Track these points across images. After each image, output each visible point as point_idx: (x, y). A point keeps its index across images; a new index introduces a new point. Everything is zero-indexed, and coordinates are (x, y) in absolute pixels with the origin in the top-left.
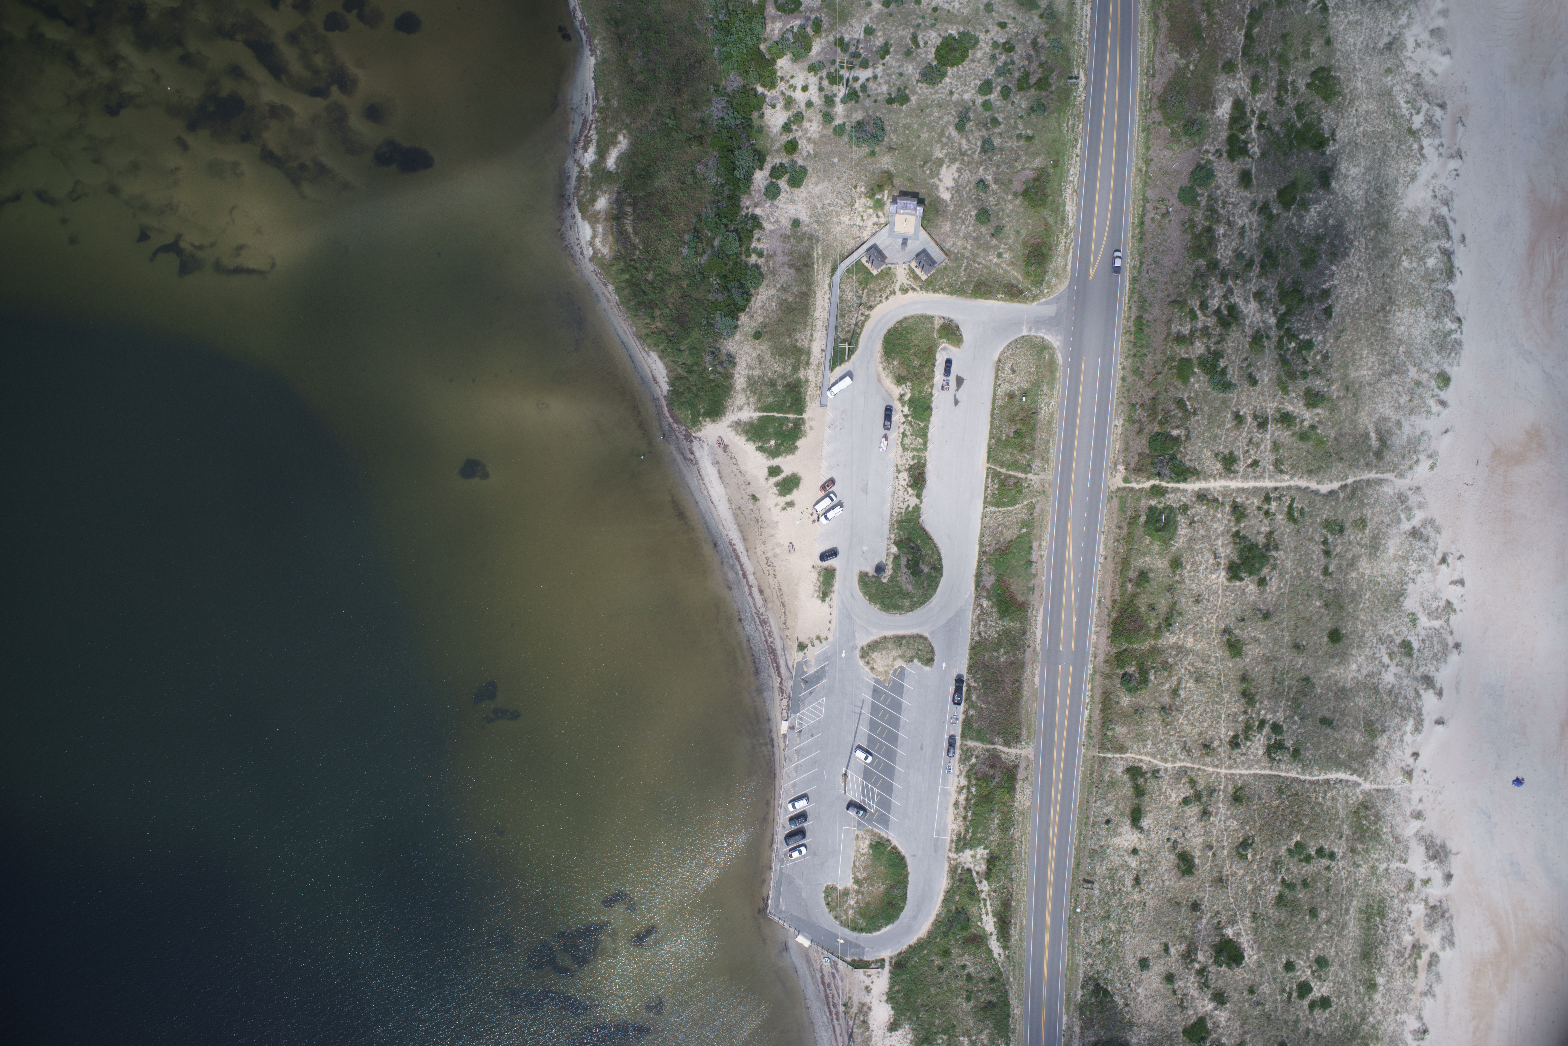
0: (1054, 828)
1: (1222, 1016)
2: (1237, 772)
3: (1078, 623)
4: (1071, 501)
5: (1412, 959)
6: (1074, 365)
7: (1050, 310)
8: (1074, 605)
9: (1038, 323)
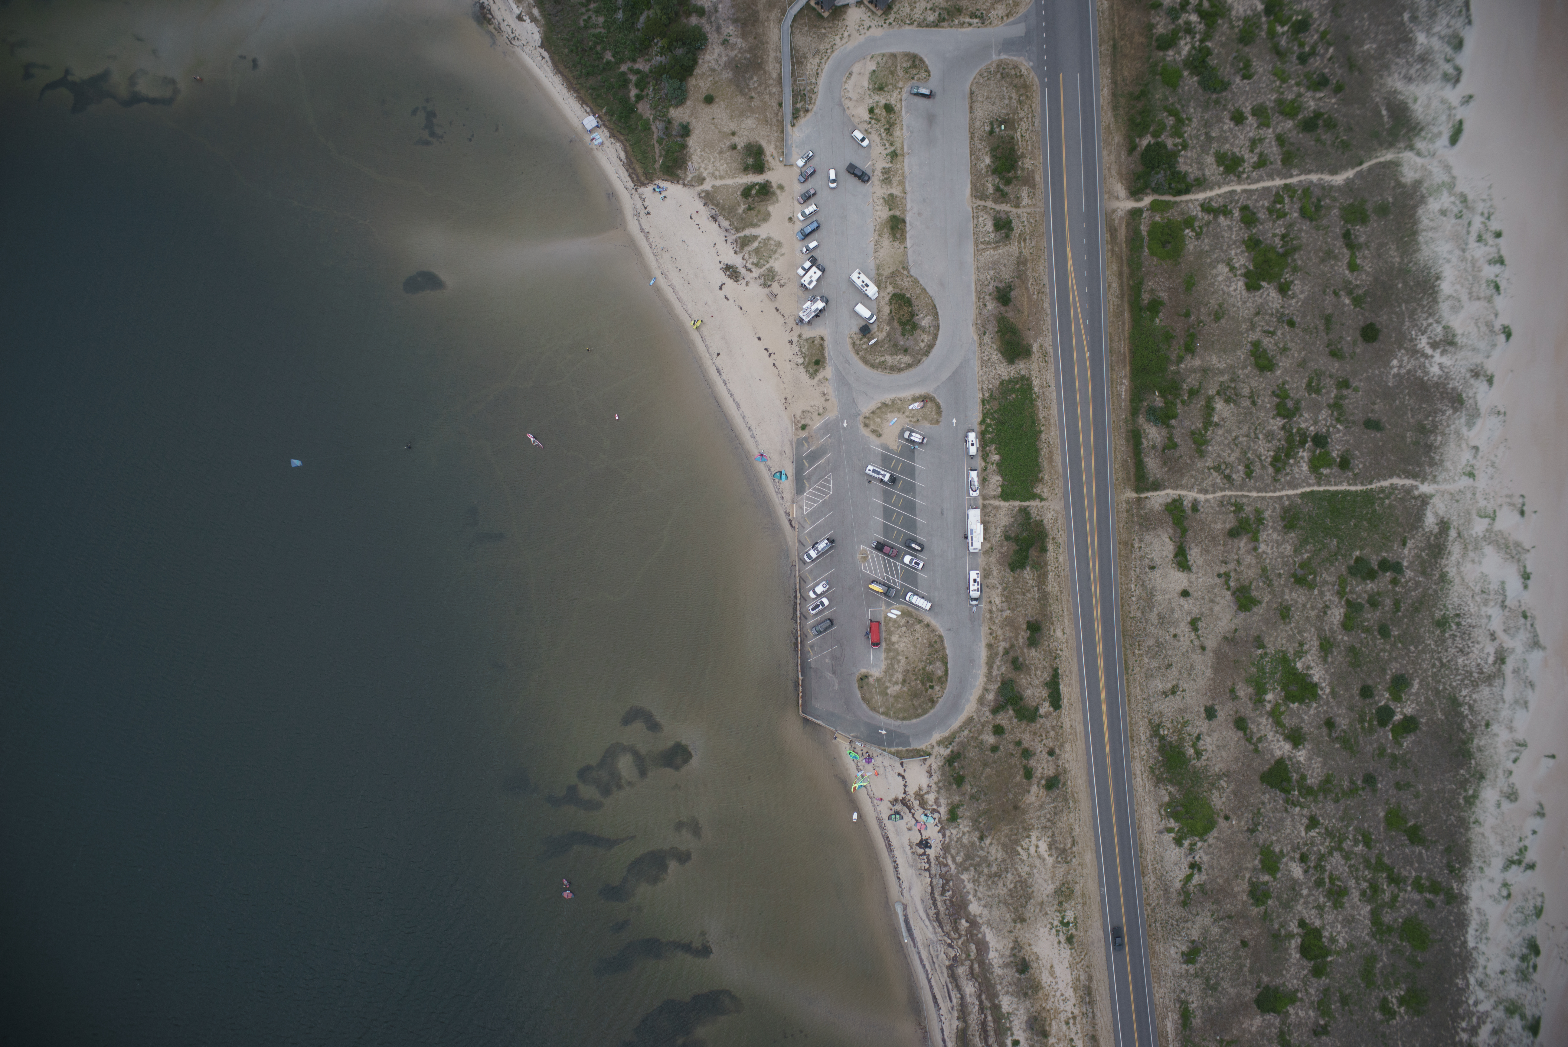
0: (1095, 580)
1: (1301, 755)
2: (1283, 493)
3: (1092, 359)
4: (1067, 229)
5: (1497, 666)
6: (1053, 87)
7: (1019, 30)
8: (1085, 339)
9: (1008, 45)
